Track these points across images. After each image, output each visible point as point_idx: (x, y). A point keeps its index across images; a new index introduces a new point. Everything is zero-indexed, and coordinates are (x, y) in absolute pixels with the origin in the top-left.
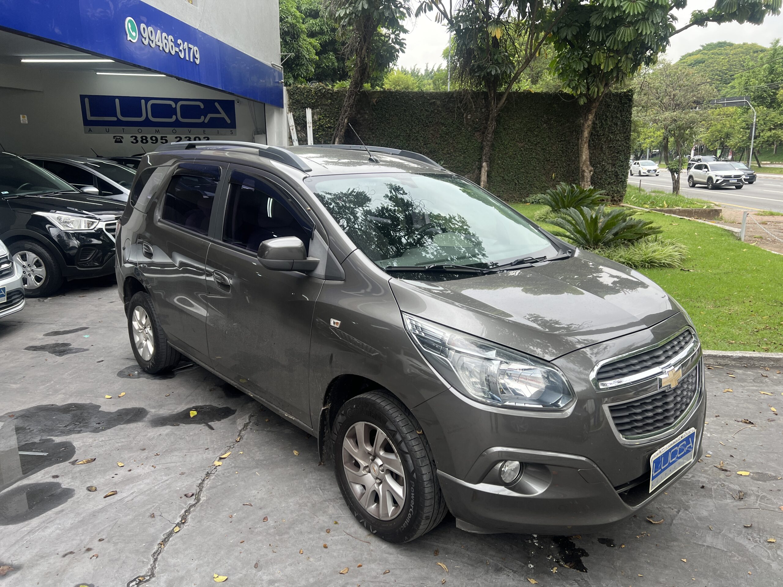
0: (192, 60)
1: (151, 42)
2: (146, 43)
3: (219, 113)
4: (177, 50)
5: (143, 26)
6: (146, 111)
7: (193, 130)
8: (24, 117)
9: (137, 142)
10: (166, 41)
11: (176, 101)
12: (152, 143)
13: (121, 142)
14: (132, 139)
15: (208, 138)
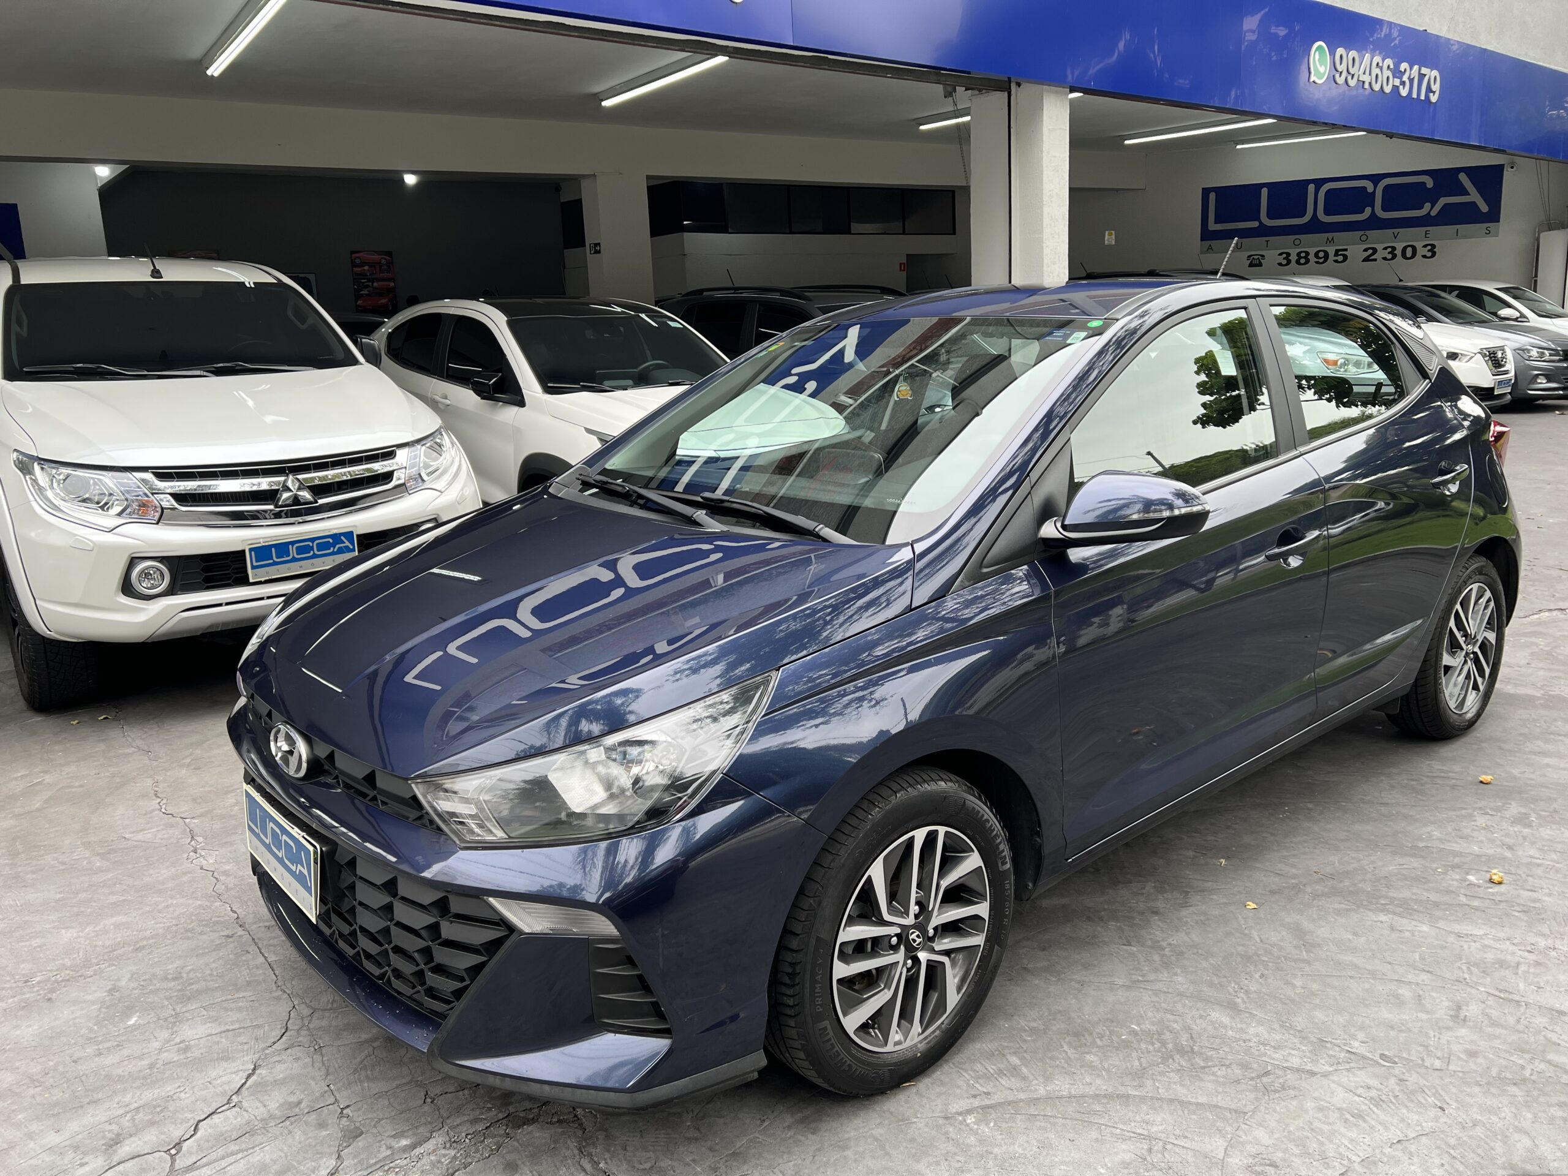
0: (1423, 97)
1: (1349, 78)
2: (1341, 80)
3: (1466, 193)
4: (1397, 83)
5: (1340, 51)
6: (1315, 205)
7: (1402, 231)
8: (1110, 235)
9: (1289, 262)
10: (1378, 71)
11: (1375, 179)
12: (1317, 263)
13: (1260, 265)
14: (1281, 259)
15: (1433, 246)
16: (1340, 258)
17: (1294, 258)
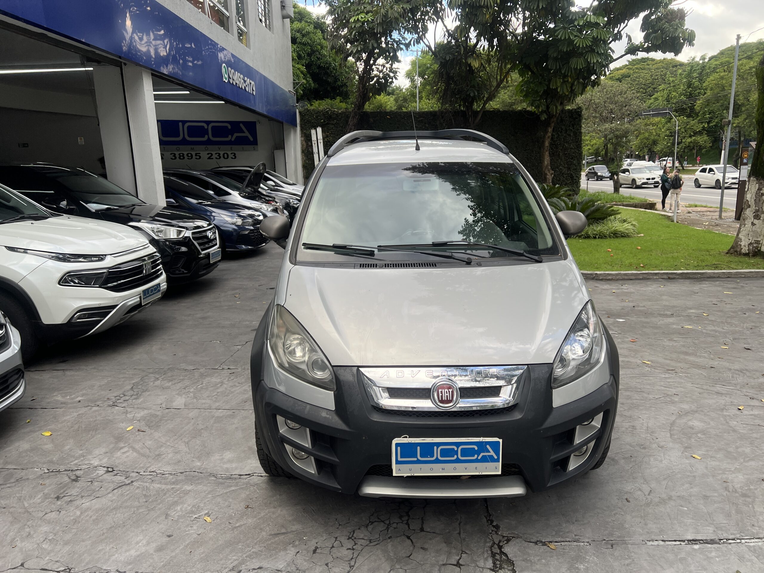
3: (244, 132)
6: (183, 132)
7: (222, 147)
8: (81, 139)
9: (176, 158)
11: (208, 123)
12: (188, 159)
14: (172, 156)
15: (235, 154)
16: (198, 157)
17: (177, 156)
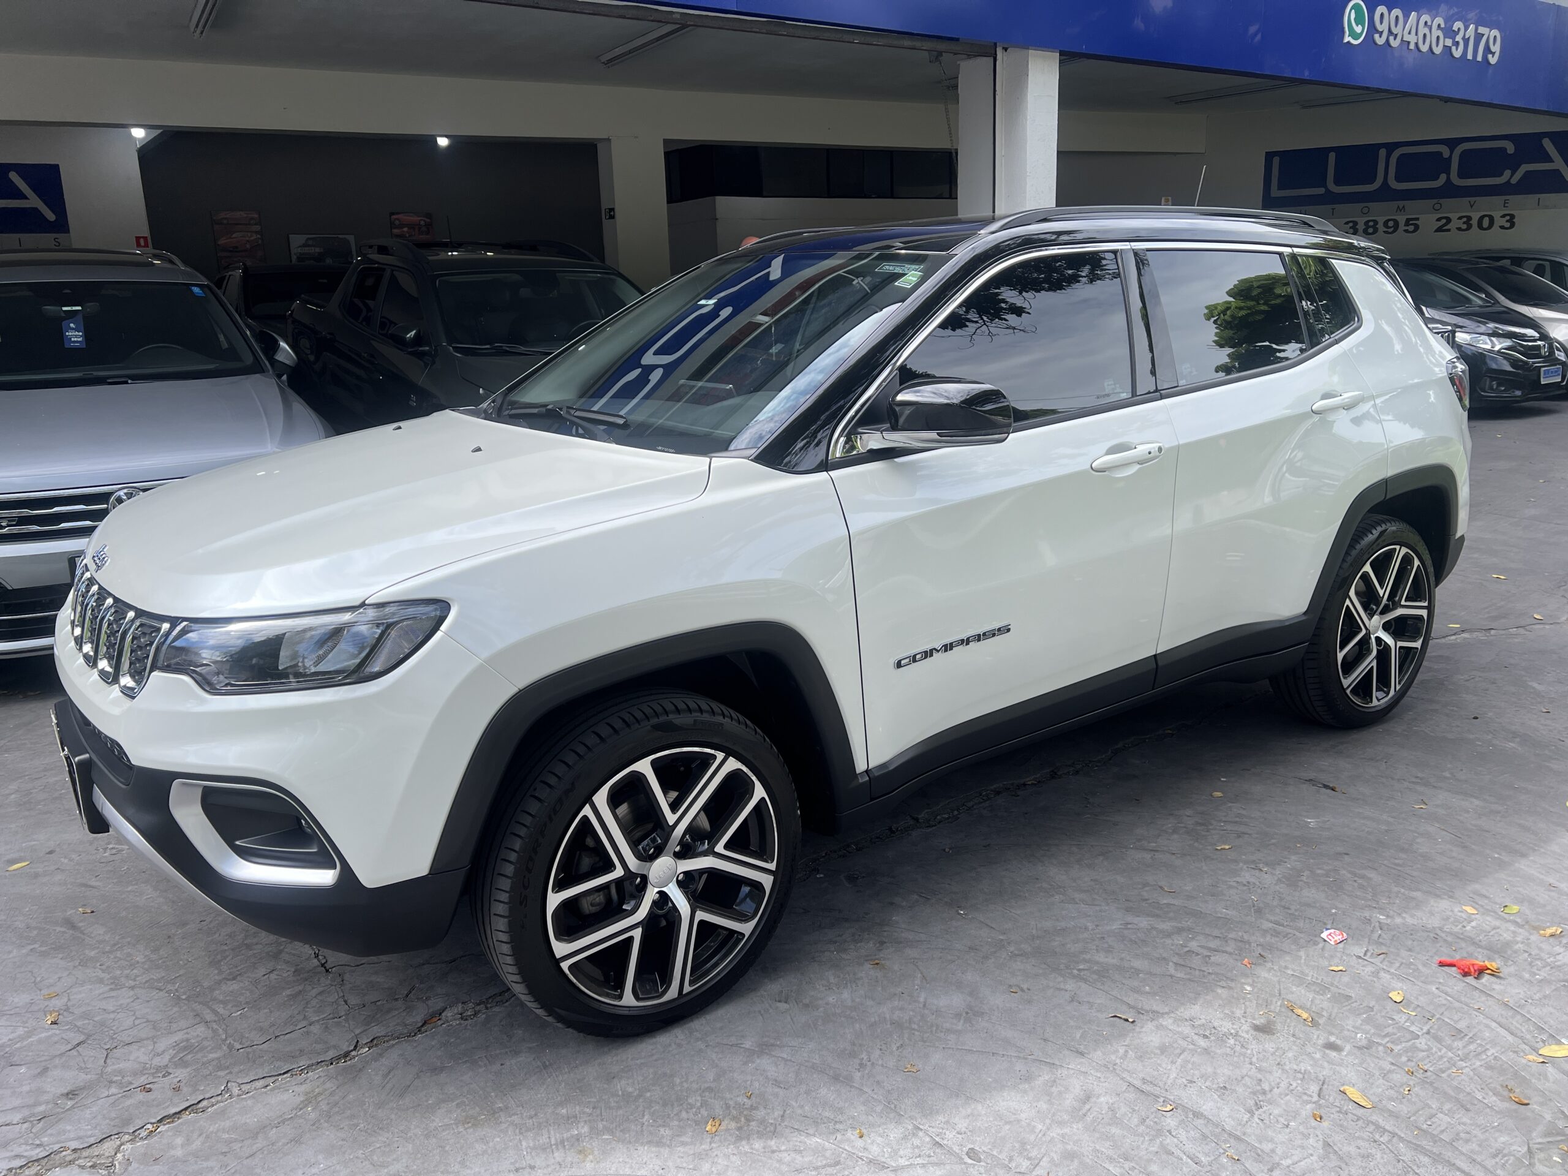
0: (1479, 58)
1: (1391, 38)
2: (1380, 41)
3: (1549, 159)
4: (1449, 42)
5: (1381, 9)
6: (1386, 171)
7: (1480, 200)
9: (1356, 231)
10: (1426, 30)
11: (1452, 143)
12: (1386, 232)
14: (1347, 228)
15: (1512, 216)
16: (1411, 228)
17: (1361, 227)
